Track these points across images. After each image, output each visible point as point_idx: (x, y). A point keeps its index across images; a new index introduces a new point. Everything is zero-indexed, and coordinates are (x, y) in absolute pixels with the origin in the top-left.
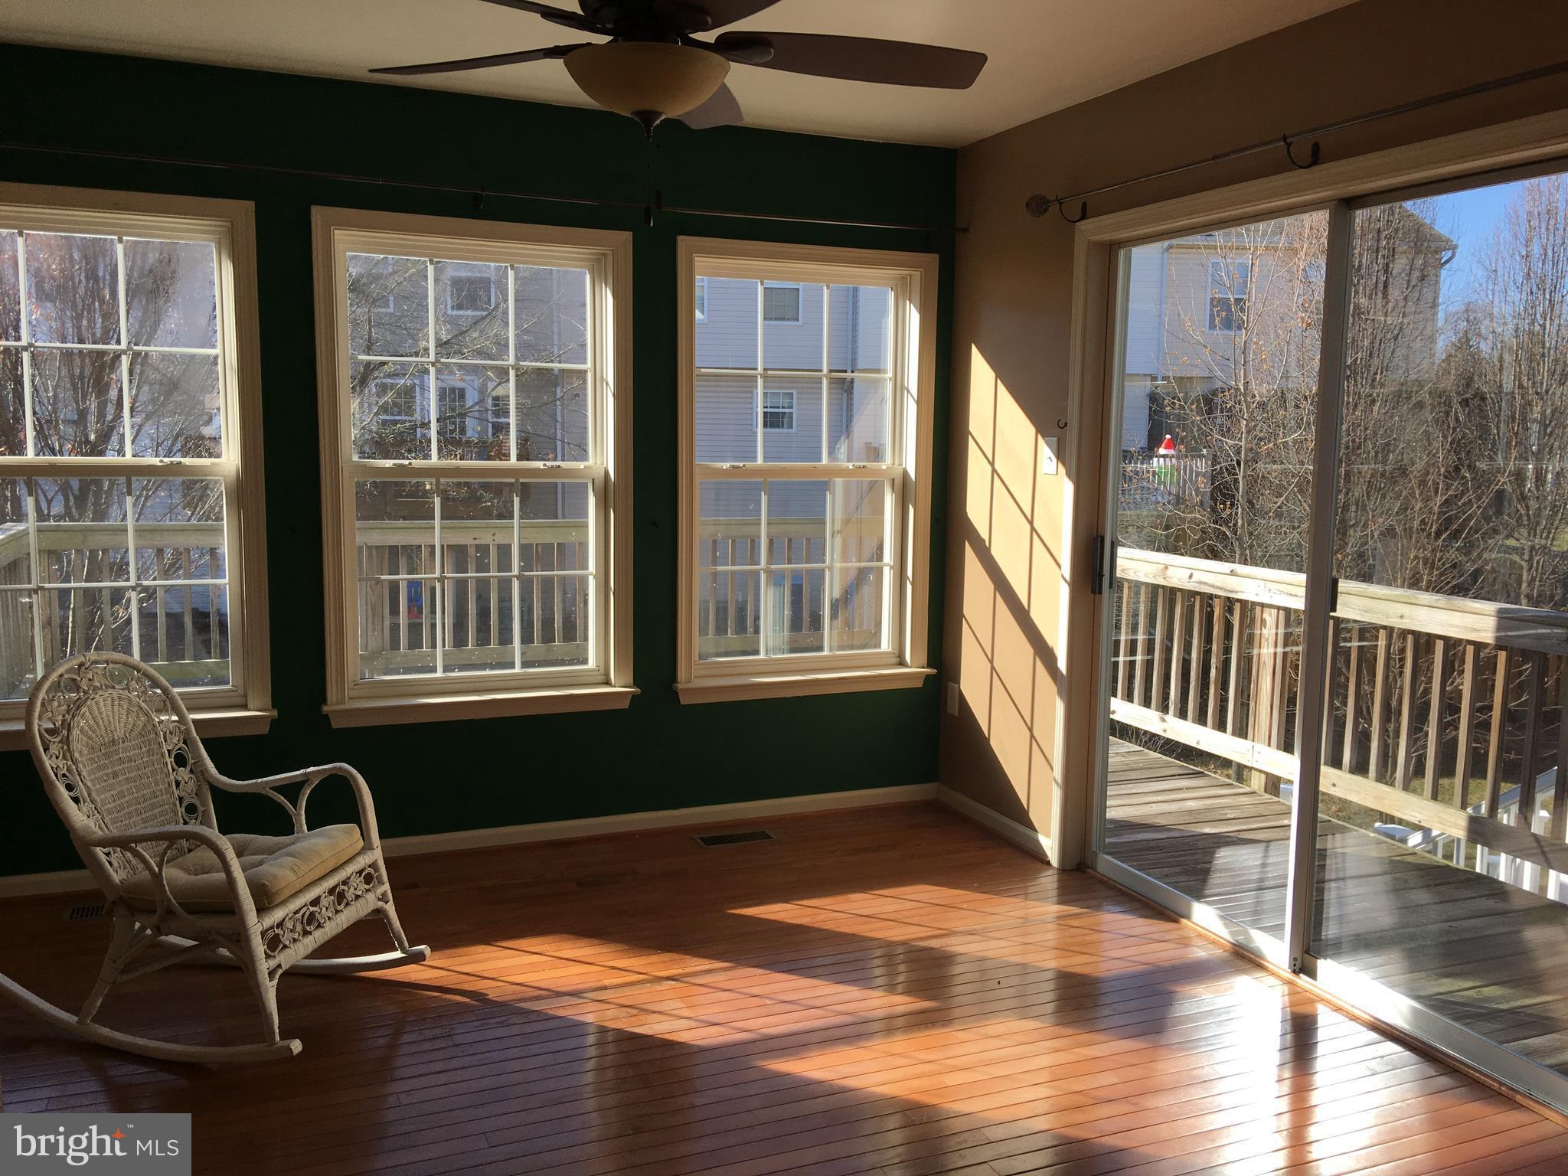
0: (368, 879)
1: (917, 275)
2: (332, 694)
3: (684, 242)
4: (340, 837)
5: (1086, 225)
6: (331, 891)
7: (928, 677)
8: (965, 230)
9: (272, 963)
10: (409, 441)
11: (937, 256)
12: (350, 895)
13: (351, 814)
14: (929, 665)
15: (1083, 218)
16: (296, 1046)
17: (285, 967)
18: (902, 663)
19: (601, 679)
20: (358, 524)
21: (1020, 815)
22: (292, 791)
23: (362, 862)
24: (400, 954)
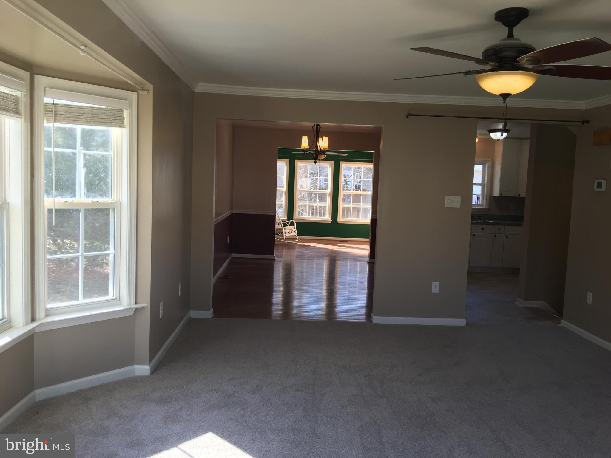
0: (295, 232)
3: (341, 162)
4: (293, 227)
12: (293, 232)
13: (293, 225)
17: (286, 236)
23: (294, 230)
24: (297, 240)
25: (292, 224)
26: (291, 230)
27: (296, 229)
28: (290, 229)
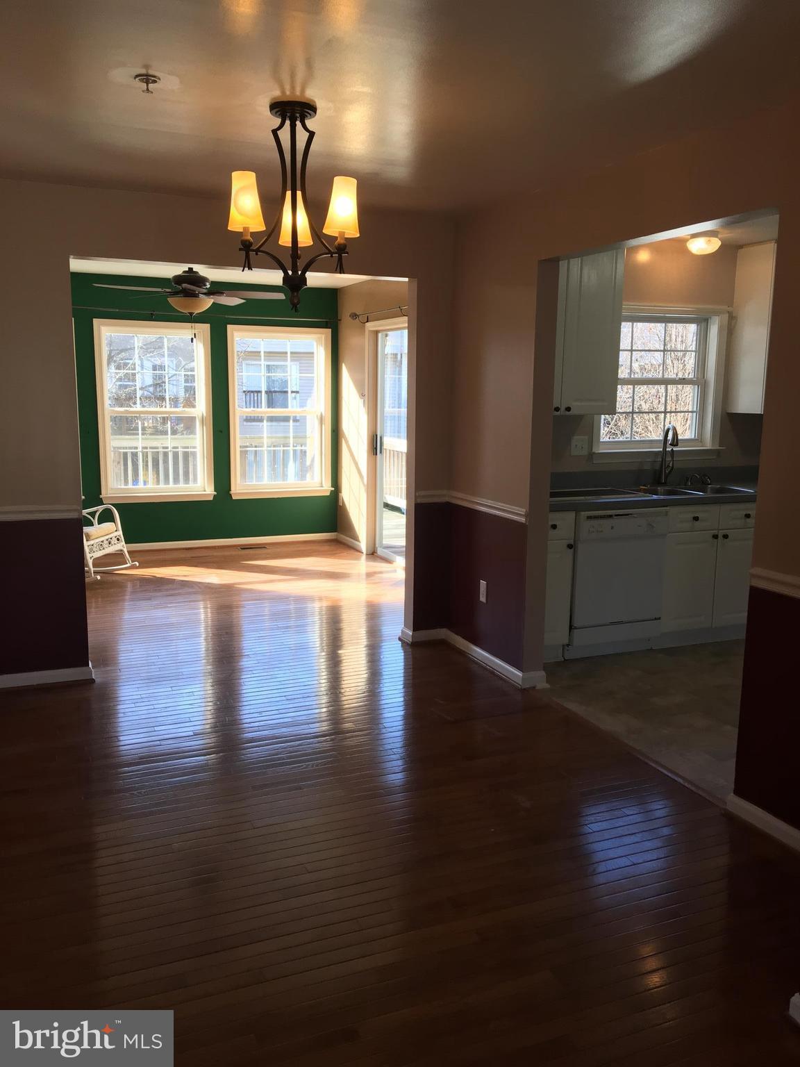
0: (118, 539)
1: (323, 336)
2: (103, 491)
3: (230, 327)
4: (108, 526)
5: (368, 324)
6: (107, 540)
7: (332, 491)
8: (340, 320)
9: (91, 555)
10: (130, 398)
11: (330, 330)
12: (112, 543)
13: (112, 520)
14: (332, 487)
15: (367, 322)
16: (99, 577)
17: (94, 557)
18: (322, 487)
19: (203, 489)
20: (112, 437)
21: (356, 538)
22: (93, 514)
23: (116, 534)
24: (128, 565)
25: (106, 517)
26: (107, 537)
27: (120, 533)
28: (103, 534)
